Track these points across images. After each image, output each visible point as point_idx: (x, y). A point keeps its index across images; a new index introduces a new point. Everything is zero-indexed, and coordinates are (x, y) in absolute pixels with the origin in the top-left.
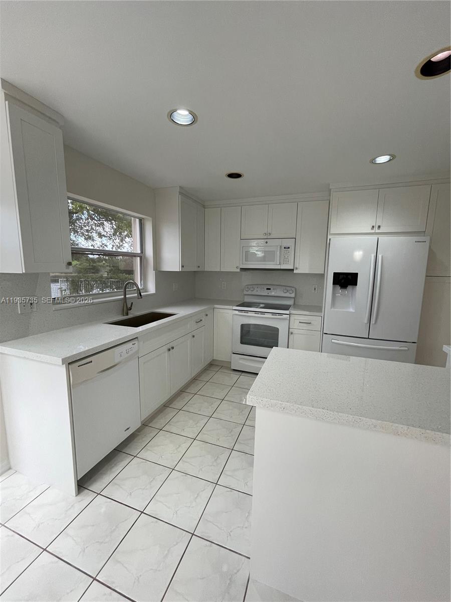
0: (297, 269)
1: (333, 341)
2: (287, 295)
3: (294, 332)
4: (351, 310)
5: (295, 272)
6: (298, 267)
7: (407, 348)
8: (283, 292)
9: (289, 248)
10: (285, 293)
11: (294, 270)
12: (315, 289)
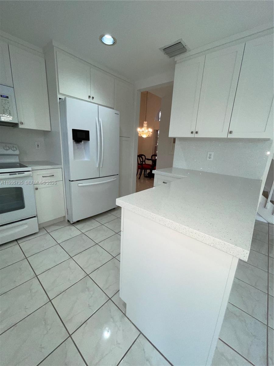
0: (22, 123)
1: (79, 185)
2: (10, 152)
3: (38, 188)
4: (86, 159)
5: (20, 126)
6: (23, 122)
7: (116, 179)
8: (4, 149)
9: (8, 98)
10: (7, 150)
11: (20, 125)
12: (38, 146)
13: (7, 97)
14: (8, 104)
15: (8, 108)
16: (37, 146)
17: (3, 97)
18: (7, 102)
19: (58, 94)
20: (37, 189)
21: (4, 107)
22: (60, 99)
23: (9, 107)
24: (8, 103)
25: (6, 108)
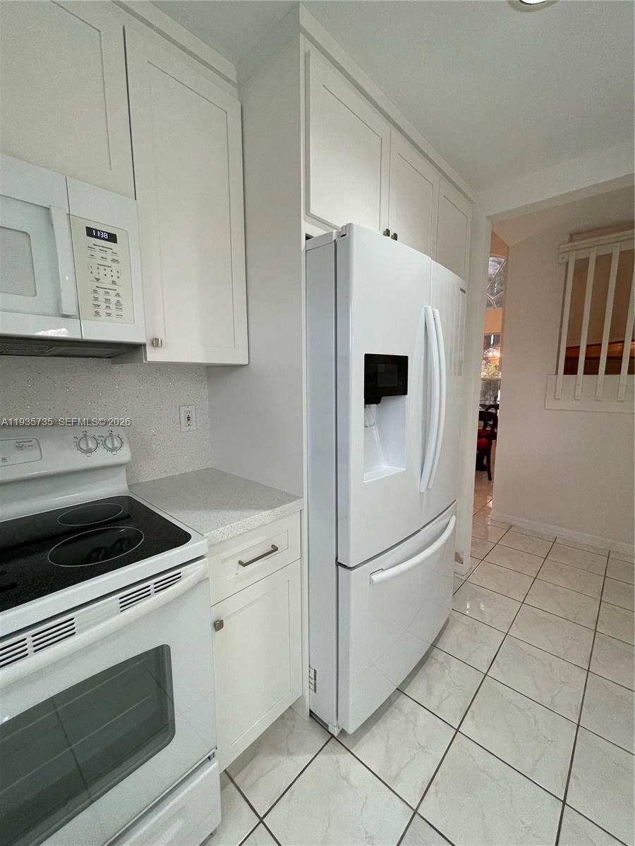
3: (226, 617)
5: (152, 355)
8: (80, 448)
9: (115, 241)
10: (89, 451)
11: (149, 349)
12: (189, 419)
13: (112, 238)
14: (113, 265)
15: (114, 283)
16: (184, 420)
17: (96, 237)
18: (110, 257)
19: (305, 220)
20: (218, 625)
21: (98, 280)
22: (308, 238)
23: (115, 279)
24: (114, 260)
25: (106, 282)
